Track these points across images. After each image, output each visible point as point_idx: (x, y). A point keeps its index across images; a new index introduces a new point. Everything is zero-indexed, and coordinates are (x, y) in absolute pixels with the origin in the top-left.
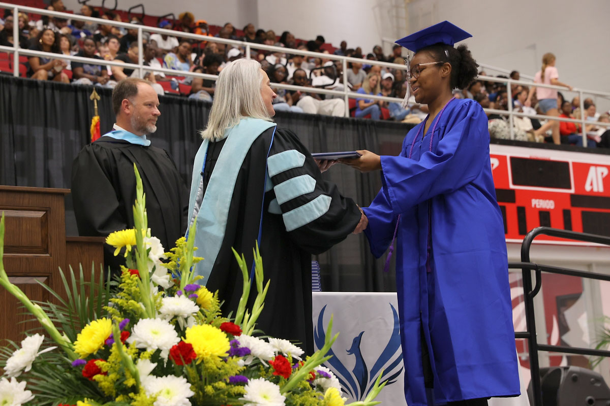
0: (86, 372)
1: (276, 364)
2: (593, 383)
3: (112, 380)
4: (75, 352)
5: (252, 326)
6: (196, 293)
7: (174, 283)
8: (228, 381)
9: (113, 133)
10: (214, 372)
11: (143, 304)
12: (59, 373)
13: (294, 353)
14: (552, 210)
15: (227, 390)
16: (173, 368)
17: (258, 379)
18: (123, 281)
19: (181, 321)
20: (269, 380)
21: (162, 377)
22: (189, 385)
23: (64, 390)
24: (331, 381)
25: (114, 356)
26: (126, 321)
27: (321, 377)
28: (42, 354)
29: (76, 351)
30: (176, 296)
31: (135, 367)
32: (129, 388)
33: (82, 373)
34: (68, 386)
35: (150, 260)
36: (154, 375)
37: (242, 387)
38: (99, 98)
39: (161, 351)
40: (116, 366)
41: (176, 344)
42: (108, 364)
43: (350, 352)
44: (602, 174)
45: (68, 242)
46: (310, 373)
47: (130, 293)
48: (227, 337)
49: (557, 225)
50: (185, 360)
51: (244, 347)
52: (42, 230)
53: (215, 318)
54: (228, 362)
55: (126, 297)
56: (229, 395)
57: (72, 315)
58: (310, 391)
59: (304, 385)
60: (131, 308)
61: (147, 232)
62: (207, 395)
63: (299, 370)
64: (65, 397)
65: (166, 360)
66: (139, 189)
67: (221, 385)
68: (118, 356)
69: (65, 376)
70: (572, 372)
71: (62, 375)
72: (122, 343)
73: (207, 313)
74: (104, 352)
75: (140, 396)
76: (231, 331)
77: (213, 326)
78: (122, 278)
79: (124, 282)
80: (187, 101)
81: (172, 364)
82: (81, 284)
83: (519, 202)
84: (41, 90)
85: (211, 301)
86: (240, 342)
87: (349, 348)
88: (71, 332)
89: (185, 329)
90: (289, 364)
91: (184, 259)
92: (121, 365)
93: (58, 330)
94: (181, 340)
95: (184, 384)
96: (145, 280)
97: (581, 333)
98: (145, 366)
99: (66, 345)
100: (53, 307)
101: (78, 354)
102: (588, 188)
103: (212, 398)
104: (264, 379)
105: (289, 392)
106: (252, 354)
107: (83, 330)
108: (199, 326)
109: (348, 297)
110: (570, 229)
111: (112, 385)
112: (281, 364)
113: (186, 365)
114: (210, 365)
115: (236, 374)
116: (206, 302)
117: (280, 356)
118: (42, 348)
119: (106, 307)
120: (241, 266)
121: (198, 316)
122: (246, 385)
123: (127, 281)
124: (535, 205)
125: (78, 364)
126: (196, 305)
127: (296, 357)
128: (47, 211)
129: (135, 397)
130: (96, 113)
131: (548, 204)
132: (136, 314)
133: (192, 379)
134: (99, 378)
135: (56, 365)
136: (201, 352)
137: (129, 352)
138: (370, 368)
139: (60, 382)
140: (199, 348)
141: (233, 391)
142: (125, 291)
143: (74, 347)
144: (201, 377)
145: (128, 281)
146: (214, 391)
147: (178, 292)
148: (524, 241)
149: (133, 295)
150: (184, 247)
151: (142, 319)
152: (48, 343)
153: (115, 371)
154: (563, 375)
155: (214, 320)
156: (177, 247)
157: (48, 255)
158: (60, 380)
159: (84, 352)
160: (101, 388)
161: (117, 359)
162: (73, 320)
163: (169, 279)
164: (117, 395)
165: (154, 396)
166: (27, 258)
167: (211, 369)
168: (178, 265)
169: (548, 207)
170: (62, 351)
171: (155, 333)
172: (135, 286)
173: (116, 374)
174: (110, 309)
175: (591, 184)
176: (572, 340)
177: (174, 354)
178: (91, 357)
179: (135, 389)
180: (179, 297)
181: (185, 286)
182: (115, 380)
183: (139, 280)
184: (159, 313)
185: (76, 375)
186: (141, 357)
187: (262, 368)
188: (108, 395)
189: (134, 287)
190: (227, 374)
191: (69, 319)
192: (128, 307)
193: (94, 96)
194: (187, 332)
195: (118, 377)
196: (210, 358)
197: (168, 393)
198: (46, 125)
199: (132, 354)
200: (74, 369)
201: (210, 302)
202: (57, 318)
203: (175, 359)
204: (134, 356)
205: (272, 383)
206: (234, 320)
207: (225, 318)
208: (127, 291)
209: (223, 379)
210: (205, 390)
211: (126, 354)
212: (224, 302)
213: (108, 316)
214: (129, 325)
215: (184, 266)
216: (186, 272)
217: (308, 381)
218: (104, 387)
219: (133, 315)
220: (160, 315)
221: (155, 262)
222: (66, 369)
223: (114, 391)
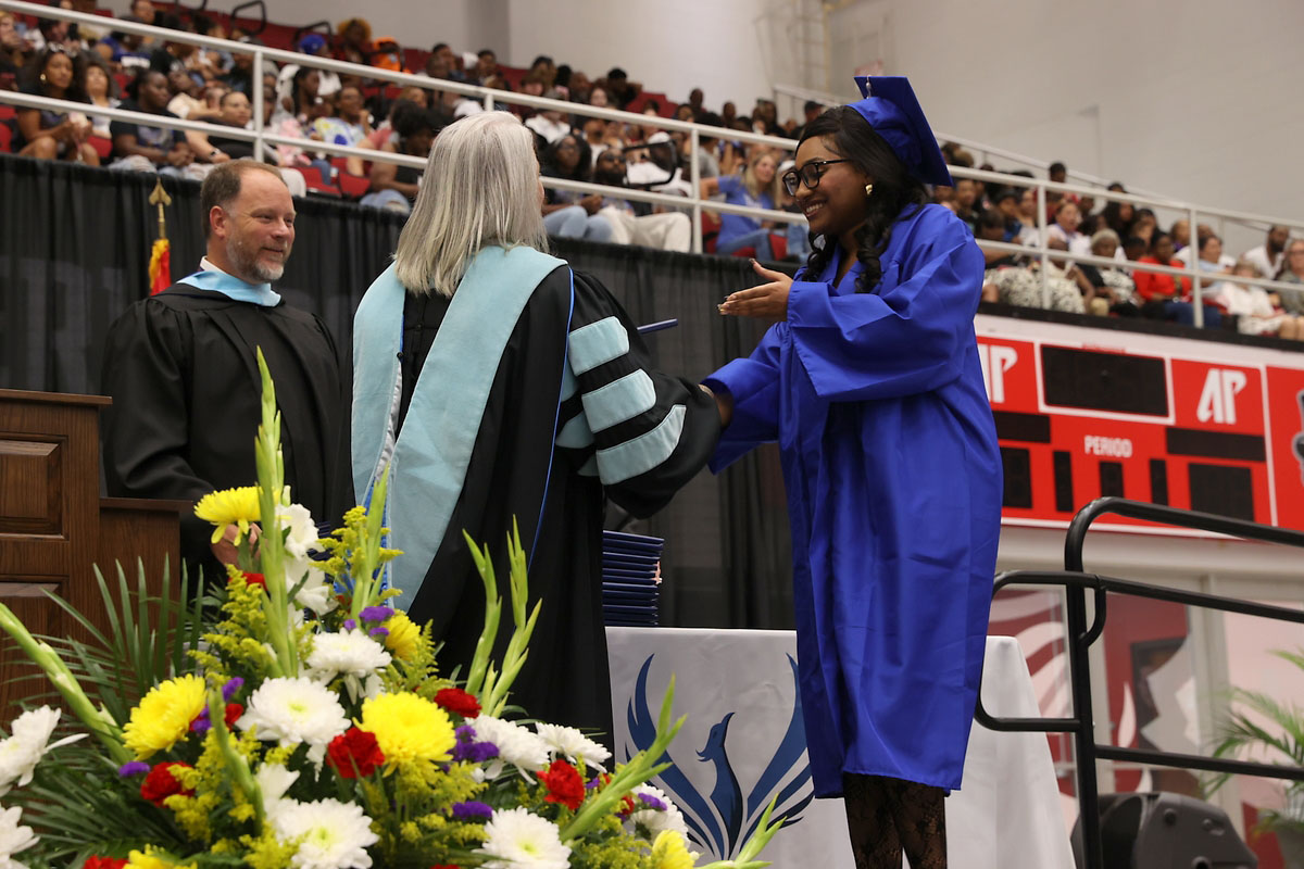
0: (150, 789)
1: (551, 778)
2: (1207, 829)
3: (205, 806)
4: (125, 746)
5: (503, 698)
6: (385, 626)
7: (337, 604)
8: (450, 813)
9: (198, 277)
10: (420, 794)
11: (273, 647)
12: (90, 789)
13: (590, 757)
14: (1127, 459)
15: (448, 832)
16: (334, 784)
17: (513, 811)
18: (231, 597)
19: (352, 684)
20: (536, 812)
21: (310, 802)
22: (369, 820)
23: (100, 827)
24: (667, 816)
25: (210, 757)
26: (236, 683)
27: (645, 808)
28: (54, 749)
29: (129, 744)
30: (343, 630)
31: (253, 780)
32: (240, 823)
33: (140, 791)
34: (108, 817)
35: (288, 554)
36: (293, 798)
37: (480, 826)
38: (168, 200)
39: (309, 746)
40: (214, 777)
41: (342, 732)
42: (196, 773)
43: (706, 755)
44: (1234, 385)
45: (104, 510)
46: (624, 799)
47: (244, 622)
48: (449, 721)
49: (1138, 491)
50: (360, 767)
51: (485, 740)
52: (48, 483)
53: (423, 679)
54: (450, 773)
55: (237, 631)
56: (453, 843)
57: (121, 668)
58: (621, 837)
59: (610, 824)
60: (246, 654)
61: (282, 492)
62: (406, 842)
63: (599, 792)
64: (103, 842)
65: (319, 767)
66: (267, 402)
67: (436, 820)
68: (219, 756)
69: (104, 797)
70: (1164, 805)
71: (97, 794)
72: (227, 730)
73: (408, 670)
74: (189, 747)
75: (263, 842)
76: (459, 706)
77: (420, 697)
78: (229, 591)
79: (233, 600)
80: (357, 210)
81: (331, 774)
82: (140, 601)
83: (1059, 442)
84: (43, 181)
85: (417, 644)
86: (478, 732)
87: (702, 747)
88: (117, 703)
89: (361, 701)
90: (580, 779)
91: (359, 553)
92: (224, 775)
93: (89, 698)
94: (353, 725)
95: (357, 818)
96: (277, 597)
97: (1183, 721)
98: (275, 779)
99: (107, 730)
100: (80, 649)
101: (133, 750)
102: (1203, 414)
103: (416, 848)
104: (525, 810)
105: (576, 838)
106: (500, 756)
107: (143, 699)
108: (390, 695)
109: (699, 638)
110: (1165, 502)
111: (204, 818)
112: (562, 778)
113: (362, 779)
114: (413, 778)
115: (468, 799)
116: (405, 645)
117: (560, 760)
118: (56, 735)
119: (194, 652)
120: (482, 570)
121: (387, 674)
122: (489, 823)
123: (238, 599)
124: (1092, 449)
125: (133, 772)
126: (384, 650)
127: (593, 765)
128: (60, 441)
129: (253, 845)
130: (162, 232)
131: (1118, 448)
132: (256, 668)
133: (373, 809)
134: (176, 802)
135: (84, 773)
136: (395, 750)
137: (241, 749)
138: (747, 790)
139: (93, 810)
140: (391, 742)
141: (460, 835)
142: (233, 617)
143: (123, 735)
144: (392, 802)
145: (242, 597)
146: (419, 833)
147: (347, 623)
148: (1072, 525)
149: (250, 626)
150: (361, 528)
151: (271, 678)
152: (67, 725)
153: (211, 789)
154: (1146, 811)
155: (422, 683)
156: (346, 527)
157: (62, 537)
158: (93, 805)
159: (145, 746)
160: (181, 823)
161: (215, 763)
162: (123, 679)
163: (327, 596)
164: (214, 840)
165: (292, 842)
166: (16, 543)
167: (416, 787)
168: (349, 565)
169: (1118, 454)
170: (99, 743)
171: (298, 709)
172: (255, 607)
173: (212, 794)
174: (201, 656)
175: (1211, 407)
176: (1162, 737)
177: (335, 754)
178: (160, 757)
179: (254, 827)
180: (349, 632)
181: (363, 609)
182: (211, 807)
183: (265, 597)
184: (307, 666)
185: (126, 796)
186: (267, 758)
187: (522, 787)
188: (195, 838)
189: (254, 611)
190: (447, 799)
191: (114, 677)
192: (240, 653)
193: (159, 195)
194: (364, 707)
195: (218, 800)
196: (414, 764)
197: (323, 837)
198: (52, 257)
199: (248, 754)
200: (122, 783)
201: (415, 645)
202: (87, 674)
203: (338, 765)
204: (251, 757)
205: (544, 820)
206: (465, 685)
207: (446, 681)
208: (238, 619)
209: (441, 808)
210: (402, 832)
211: (235, 753)
212: (442, 645)
213: (196, 670)
214: (241, 692)
215: (359, 568)
216: (364, 582)
217: (618, 815)
218: (188, 823)
219: (249, 670)
220: (308, 671)
221: (299, 558)
222: (104, 782)
223: (209, 831)
